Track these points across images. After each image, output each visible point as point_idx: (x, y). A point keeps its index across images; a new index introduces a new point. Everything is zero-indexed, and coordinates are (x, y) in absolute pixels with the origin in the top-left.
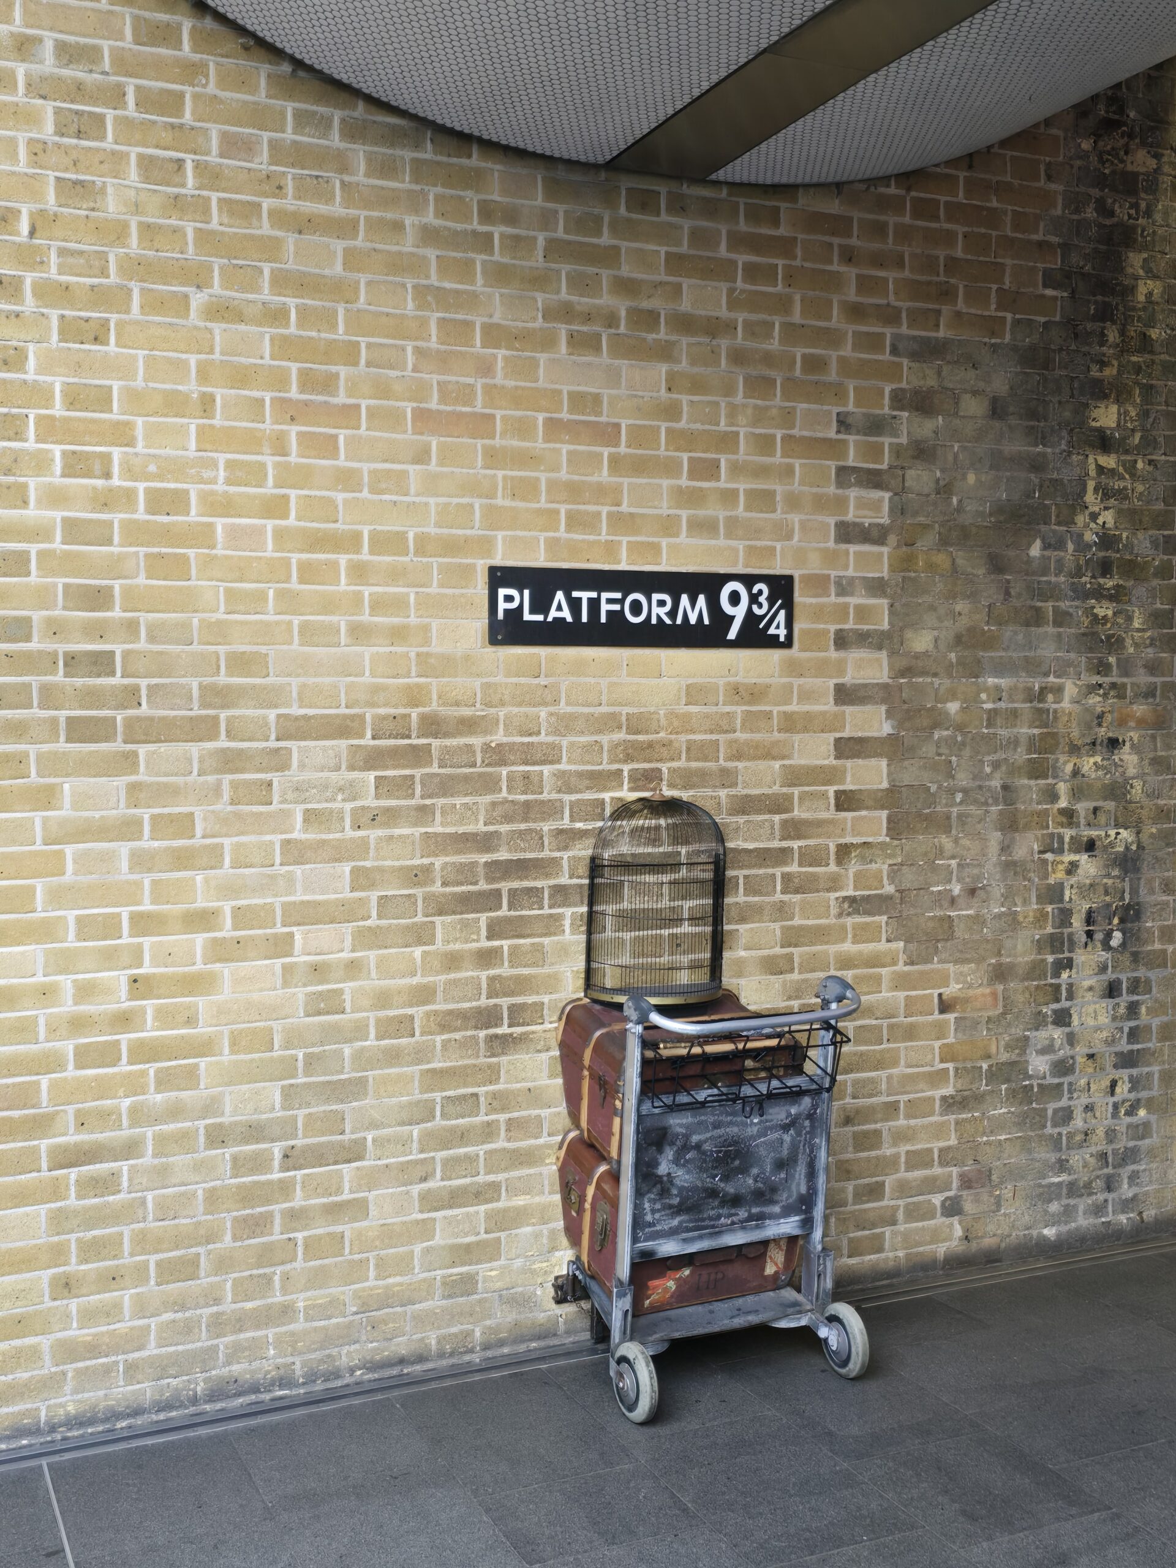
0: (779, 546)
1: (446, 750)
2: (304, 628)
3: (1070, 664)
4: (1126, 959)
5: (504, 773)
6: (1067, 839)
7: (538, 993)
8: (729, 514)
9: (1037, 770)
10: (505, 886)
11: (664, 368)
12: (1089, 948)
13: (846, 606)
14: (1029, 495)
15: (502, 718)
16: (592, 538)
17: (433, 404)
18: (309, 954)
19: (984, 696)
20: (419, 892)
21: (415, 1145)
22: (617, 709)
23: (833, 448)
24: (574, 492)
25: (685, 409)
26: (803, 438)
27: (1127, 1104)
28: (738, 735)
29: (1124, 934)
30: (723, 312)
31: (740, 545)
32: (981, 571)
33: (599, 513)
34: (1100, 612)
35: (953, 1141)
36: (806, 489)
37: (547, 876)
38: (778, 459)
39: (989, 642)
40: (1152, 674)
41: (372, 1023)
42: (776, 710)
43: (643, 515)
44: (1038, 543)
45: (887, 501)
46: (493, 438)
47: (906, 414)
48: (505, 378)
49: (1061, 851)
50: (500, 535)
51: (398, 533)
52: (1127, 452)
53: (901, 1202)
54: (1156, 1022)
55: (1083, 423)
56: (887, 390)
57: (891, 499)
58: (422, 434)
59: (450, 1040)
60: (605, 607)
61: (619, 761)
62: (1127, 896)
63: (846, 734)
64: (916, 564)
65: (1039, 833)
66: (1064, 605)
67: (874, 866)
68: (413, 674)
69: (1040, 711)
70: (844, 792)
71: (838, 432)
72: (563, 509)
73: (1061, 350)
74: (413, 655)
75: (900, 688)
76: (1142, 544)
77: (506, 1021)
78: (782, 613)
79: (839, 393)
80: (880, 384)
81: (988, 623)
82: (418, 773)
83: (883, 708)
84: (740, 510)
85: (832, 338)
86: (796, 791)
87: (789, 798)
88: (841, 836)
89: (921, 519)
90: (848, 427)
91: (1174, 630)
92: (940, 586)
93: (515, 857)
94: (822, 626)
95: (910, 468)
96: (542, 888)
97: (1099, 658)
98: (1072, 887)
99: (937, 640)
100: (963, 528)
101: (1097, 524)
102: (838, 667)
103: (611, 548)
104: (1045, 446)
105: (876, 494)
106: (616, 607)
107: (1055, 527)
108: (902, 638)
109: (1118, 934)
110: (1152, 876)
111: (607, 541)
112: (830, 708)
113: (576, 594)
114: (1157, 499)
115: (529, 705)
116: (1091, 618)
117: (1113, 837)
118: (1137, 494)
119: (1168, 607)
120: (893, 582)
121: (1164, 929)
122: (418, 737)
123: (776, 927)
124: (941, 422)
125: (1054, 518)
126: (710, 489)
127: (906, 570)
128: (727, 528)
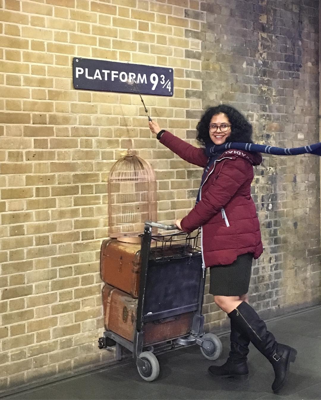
0: (168, 57)
1: (59, 130)
2: (8, 77)
3: (255, 107)
4: (273, 213)
5: (79, 140)
7: (92, 227)
8: (152, 44)
10: (80, 185)
12: (263, 210)
13: (189, 81)
14: (242, 45)
15: (78, 118)
16: (107, 49)
18: (11, 211)
20: (50, 186)
21: (50, 288)
22: (117, 116)
23: (183, 23)
24: (101, 31)
25: (137, 3)
26: (175, 18)
27: (275, 266)
29: (272, 205)
31: (156, 56)
32: (229, 72)
33: (110, 40)
34: (264, 89)
36: (175, 36)
38: (167, 25)
39: (232, 98)
40: (278, 112)
41: (34, 238)
42: (168, 119)
43: (125, 42)
44: (245, 63)
45: (200, 43)
46: (74, 8)
47: (205, 12)
50: (77, 45)
51: (41, 42)
52: (270, 32)
53: (209, 304)
54: (282, 237)
55: (257, 21)
56: (200, 3)
57: (202, 42)
58: (49, 3)
59: (61, 246)
60: (113, 76)
61: (118, 137)
62: (273, 191)
63: (190, 129)
64: (210, 67)
66: (253, 86)
67: (199, 179)
68: (47, 98)
71: (185, 17)
72: (98, 37)
74: (47, 91)
76: (275, 65)
77: (81, 238)
78: (170, 82)
79: (185, 3)
81: (231, 91)
82: (49, 138)
84: (155, 44)
88: (189, 168)
89: (211, 51)
90: (188, 15)
91: (284, 97)
92: (217, 76)
93: (83, 173)
94: (182, 88)
95: (207, 32)
96: (93, 185)
97: (263, 105)
98: (257, 188)
99: (216, 96)
100: (223, 56)
101: (262, 57)
102: (187, 104)
103: (114, 53)
104: (246, 28)
105: (197, 41)
106: (117, 76)
107: (250, 57)
108: (206, 94)
109: (271, 205)
110: (280, 184)
111: (112, 51)
112: (185, 119)
113: (103, 71)
114: (279, 50)
115: (87, 113)
116: (261, 91)
117: (268, 170)
118: (273, 48)
119: (282, 88)
120: (203, 74)
121: (283, 203)
122: (49, 124)
123: (169, 201)
124: (216, 16)
125: (249, 54)
126: (146, 34)
127: (207, 69)
128: (152, 49)
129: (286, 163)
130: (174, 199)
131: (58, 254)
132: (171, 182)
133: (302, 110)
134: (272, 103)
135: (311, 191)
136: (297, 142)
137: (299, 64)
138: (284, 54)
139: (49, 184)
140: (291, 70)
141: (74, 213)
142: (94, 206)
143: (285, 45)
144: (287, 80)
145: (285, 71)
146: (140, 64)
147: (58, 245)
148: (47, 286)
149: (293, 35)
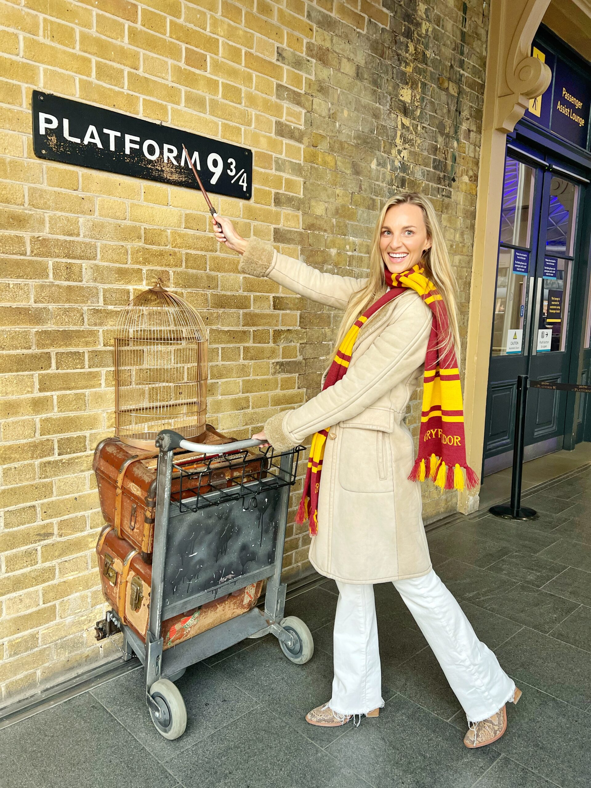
0: (243, 128)
5: (51, 263)
7: (81, 430)
8: (212, 97)
10: (53, 351)
13: (280, 178)
14: (372, 132)
15: (47, 219)
16: (117, 89)
19: (348, 247)
22: (138, 224)
23: (274, 71)
24: (102, 48)
25: (184, 10)
26: (258, 57)
28: (218, 253)
31: (219, 121)
32: (348, 172)
33: (122, 71)
36: (258, 93)
37: (87, 344)
38: (243, 67)
39: (352, 216)
43: (154, 82)
44: (375, 160)
45: (303, 114)
47: (314, 61)
50: (42, 67)
52: (414, 119)
55: (397, 96)
56: (305, 41)
57: (305, 114)
59: (10, 469)
60: (128, 146)
61: (139, 263)
64: (318, 159)
67: (293, 344)
70: (278, 298)
71: (278, 60)
72: (94, 59)
73: (389, 48)
75: (308, 236)
76: (418, 173)
77: (56, 451)
78: (245, 175)
79: (278, 35)
80: (301, 36)
81: (351, 204)
83: (299, 247)
84: (220, 97)
86: (252, 295)
87: (247, 298)
88: (276, 326)
89: (321, 132)
90: (283, 58)
92: (329, 177)
93: (61, 328)
94: (267, 189)
95: (316, 97)
96: (83, 352)
99: (327, 209)
100: (341, 143)
101: (400, 157)
102: (276, 217)
103: (131, 101)
104: (380, 104)
105: (298, 109)
106: (137, 147)
107: (383, 154)
108: (309, 204)
111: (128, 94)
113: (106, 131)
114: (425, 149)
115: (70, 211)
118: (417, 144)
120: (306, 168)
123: (240, 380)
124: (332, 72)
125: (382, 148)
126: (200, 75)
127: (312, 162)
128: (211, 107)
130: (249, 376)
132: (244, 347)
137: (453, 177)
138: (432, 157)
140: (440, 184)
141: (39, 405)
142: (87, 392)
143: (434, 143)
144: (433, 197)
145: (432, 184)
146: (188, 130)
149: (447, 130)
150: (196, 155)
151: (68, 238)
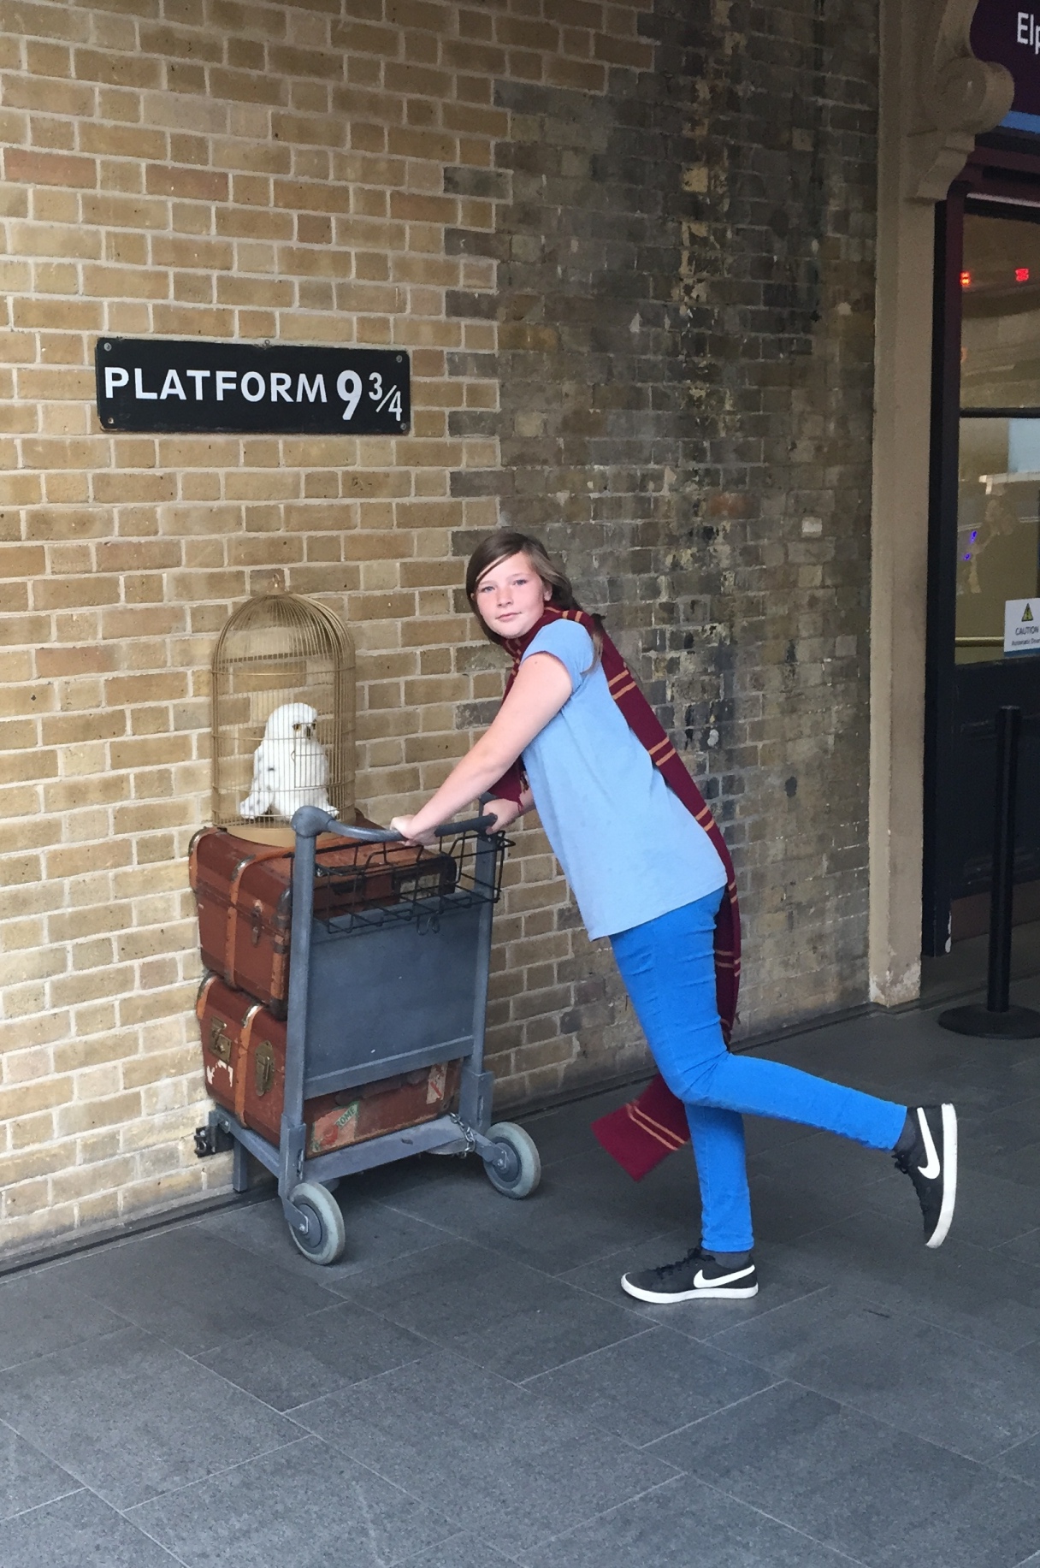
0: (391, 318)
1: (59, 553)
3: (668, 449)
4: (722, 757)
5: (122, 579)
6: (668, 635)
7: (168, 826)
8: (341, 281)
9: (641, 563)
10: (128, 708)
11: (270, 110)
12: (689, 746)
13: (459, 386)
14: (628, 266)
15: (116, 516)
16: (202, 306)
17: (27, 146)
20: (37, 718)
21: (48, 999)
22: (236, 503)
23: (441, 209)
24: (180, 252)
25: (293, 158)
26: (412, 196)
28: (358, 530)
29: (719, 732)
30: (328, 48)
31: (354, 317)
32: (585, 349)
33: (208, 278)
34: (695, 393)
35: (570, 956)
36: (413, 254)
37: (172, 695)
38: (387, 220)
39: (594, 426)
40: (742, 460)
42: (395, 501)
43: (254, 281)
44: (637, 317)
45: (495, 268)
46: (93, 187)
47: (511, 172)
48: (103, 117)
49: (662, 648)
50: (106, 301)
52: (717, 220)
53: (524, 1022)
54: (748, 822)
55: (676, 187)
56: (493, 143)
57: (499, 266)
58: (16, 180)
59: (78, 882)
60: (221, 387)
61: (240, 562)
62: (722, 693)
63: (463, 528)
64: (525, 340)
65: (643, 630)
66: (663, 385)
67: (492, 671)
68: (21, 464)
69: (642, 498)
71: (446, 190)
72: (171, 271)
73: (655, 105)
74: (18, 443)
75: (513, 474)
76: (731, 320)
77: (134, 858)
78: (398, 394)
79: (447, 148)
80: (485, 137)
81: (593, 406)
82: (29, 581)
83: (498, 499)
84: (352, 277)
85: (437, 84)
86: (417, 591)
87: (410, 599)
88: (461, 641)
89: (528, 290)
90: (455, 185)
91: (761, 413)
92: (547, 365)
93: (138, 673)
94: (436, 409)
95: (516, 233)
96: (166, 708)
97: (695, 442)
98: (673, 686)
99: (545, 423)
100: (568, 301)
101: (691, 298)
102: (453, 454)
103: (223, 318)
104: (642, 211)
105: (485, 262)
106: (233, 386)
107: (651, 301)
108: (513, 421)
109: (714, 733)
110: (744, 671)
111: (218, 309)
112: (447, 499)
113: (190, 373)
114: (745, 271)
115: (144, 500)
116: (687, 399)
117: (709, 632)
118: (725, 266)
119: (755, 387)
120: (503, 361)
121: (754, 726)
122: (28, 539)
123: (401, 740)
124: (545, 182)
125: (651, 291)
126: (321, 251)
127: (516, 347)
128: (340, 297)
129: (764, 609)
130: (416, 732)
131: (68, 906)
132: (407, 683)
133: (819, 449)
134: (723, 434)
135: (840, 687)
136: (802, 546)
137: (812, 311)
138: (762, 282)
139: (34, 710)
140: (783, 331)
141: (112, 788)
142: (173, 767)
143: (764, 254)
144: (769, 361)
145: (765, 335)
146: (306, 343)
147: (67, 882)
148: (38, 995)
149: (794, 222)
150: (319, 379)
151: (143, 540)
